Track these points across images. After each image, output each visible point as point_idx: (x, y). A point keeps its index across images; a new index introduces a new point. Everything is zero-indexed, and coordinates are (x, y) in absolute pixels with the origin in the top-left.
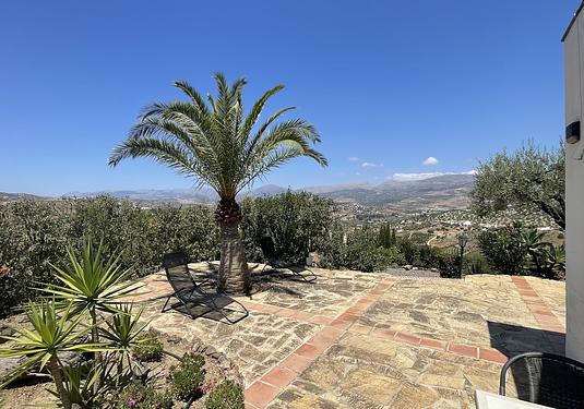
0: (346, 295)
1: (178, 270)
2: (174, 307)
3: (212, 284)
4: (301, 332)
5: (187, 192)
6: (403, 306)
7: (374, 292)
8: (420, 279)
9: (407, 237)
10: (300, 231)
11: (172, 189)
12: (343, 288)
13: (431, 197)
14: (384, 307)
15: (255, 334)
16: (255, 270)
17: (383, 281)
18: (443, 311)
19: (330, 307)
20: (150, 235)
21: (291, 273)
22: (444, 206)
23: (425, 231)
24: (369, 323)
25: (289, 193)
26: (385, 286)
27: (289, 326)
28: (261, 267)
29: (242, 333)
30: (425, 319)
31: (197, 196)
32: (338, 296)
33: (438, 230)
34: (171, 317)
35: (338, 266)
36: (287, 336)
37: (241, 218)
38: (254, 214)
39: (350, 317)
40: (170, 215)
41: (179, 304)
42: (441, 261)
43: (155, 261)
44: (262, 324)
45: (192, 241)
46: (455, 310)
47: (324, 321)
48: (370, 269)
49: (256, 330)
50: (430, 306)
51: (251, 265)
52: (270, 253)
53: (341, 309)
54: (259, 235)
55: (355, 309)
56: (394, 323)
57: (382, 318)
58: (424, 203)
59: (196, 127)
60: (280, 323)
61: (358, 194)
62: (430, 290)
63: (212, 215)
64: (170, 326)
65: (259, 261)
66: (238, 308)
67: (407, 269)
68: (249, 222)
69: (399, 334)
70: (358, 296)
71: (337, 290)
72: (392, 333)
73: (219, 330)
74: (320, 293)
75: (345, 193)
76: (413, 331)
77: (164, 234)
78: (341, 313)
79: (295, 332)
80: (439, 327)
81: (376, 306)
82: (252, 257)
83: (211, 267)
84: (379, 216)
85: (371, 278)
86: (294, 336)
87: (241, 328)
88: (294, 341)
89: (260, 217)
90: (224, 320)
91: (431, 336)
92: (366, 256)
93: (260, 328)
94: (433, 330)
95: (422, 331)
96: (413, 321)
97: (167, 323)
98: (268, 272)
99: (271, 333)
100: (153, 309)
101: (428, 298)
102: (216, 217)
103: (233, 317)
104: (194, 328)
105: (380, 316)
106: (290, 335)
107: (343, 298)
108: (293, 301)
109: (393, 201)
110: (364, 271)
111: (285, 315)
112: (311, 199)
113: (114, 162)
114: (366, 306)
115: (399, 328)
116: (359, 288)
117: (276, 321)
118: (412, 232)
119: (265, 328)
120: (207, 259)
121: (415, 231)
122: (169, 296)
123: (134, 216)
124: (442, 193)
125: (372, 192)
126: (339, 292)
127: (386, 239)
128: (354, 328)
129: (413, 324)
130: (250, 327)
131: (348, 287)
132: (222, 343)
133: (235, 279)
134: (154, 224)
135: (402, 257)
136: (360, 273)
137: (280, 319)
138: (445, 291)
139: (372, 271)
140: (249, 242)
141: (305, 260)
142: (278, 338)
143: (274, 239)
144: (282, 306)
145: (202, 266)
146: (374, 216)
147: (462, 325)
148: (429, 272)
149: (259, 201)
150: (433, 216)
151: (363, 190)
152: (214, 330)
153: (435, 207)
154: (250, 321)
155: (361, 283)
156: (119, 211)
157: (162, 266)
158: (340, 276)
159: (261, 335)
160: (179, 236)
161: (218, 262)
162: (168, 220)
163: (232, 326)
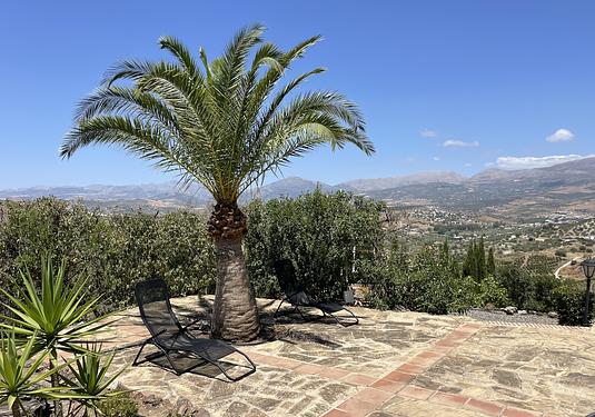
0: (401, 346)
1: (154, 308)
2: (149, 358)
3: (205, 328)
4: (329, 394)
5: (163, 190)
6: (485, 364)
7: (442, 344)
8: (519, 326)
9: (520, 262)
10: (334, 250)
11: (139, 184)
12: (398, 337)
13: (562, 196)
14: (456, 364)
15: (264, 396)
16: (268, 309)
17: (460, 328)
18: (546, 372)
19: (375, 362)
20: (113, 257)
21: (320, 313)
22: (584, 211)
23: (550, 253)
24: (429, 385)
25: (318, 194)
26: (462, 335)
27: (313, 386)
28: (276, 305)
29: (246, 393)
30: (515, 382)
31: (177, 195)
32: (388, 348)
33: (573, 250)
34: (146, 372)
35: (393, 306)
36: (308, 399)
37: (245, 231)
38: (265, 226)
39: (403, 377)
40: (141, 226)
41: (157, 355)
42: (560, 300)
43: (120, 294)
44: (274, 383)
45: (172, 265)
46: (565, 371)
47: (362, 380)
48: (441, 310)
49: (266, 390)
50: (527, 364)
51: (261, 301)
52: (289, 283)
53: (391, 366)
54: (272, 256)
55: (413, 366)
56: (467, 386)
57: (451, 380)
58: (550, 205)
59: (184, 99)
60: (301, 381)
61: (437, 191)
62: (532, 341)
63: (203, 226)
64: (146, 383)
65: (273, 295)
66: (241, 361)
67: (508, 313)
68: (258, 236)
69: (474, 402)
70: (419, 348)
71: (388, 339)
72: (462, 400)
73: (214, 389)
74: (362, 342)
75: (415, 189)
76: (494, 397)
77: (134, 254)
78: (390, 370)
79: (321, 394)
80: (535, 393)
81: (444, 362)
82: (262, 290)
83: (203, 303)
84: (471, 228)
85: (443, 323)
86: (319, 400)
87: (244, 388)
88: (318, 405)
89: (275, 230)
90: (222, 376)
91: (519, 405)
92: (437, 289)
93: (272, 387)
94: (525, 397)
95: (507, 398)
96: (496, 384)
97: (141, 379)
98: (286, 312)
99: (287, 395)
100: (120, 361)
101: (528, 354)
102: (210, 229)
103: (234, 373)
104: (178, 386)
105: (448, 375)
106: (313, 398)
107: (396, 350)
108: (321, 353)
109: (496, 202)
110: (432, 312)
111: (308, 372)
112: (351, 202)
113: (67, 151)
114: (429, 362)
115: (475, 393)
116: (422, 337)
117: (295, 379)
118: (528, 255)
119: (278, 388)
120: (196, 293)
121: (534, 253)
122: (142, 345)
123: (90, 227)
124: (582, 189)
125: (461, 187)
126: (389, 342)
127: (477, 265)
128: (407, 392)
129: (495, 388)
130: (258, 387)
131: (405, 335)
132: (218, 406)
133: (238, 320)
134: (119, 240)
135: (502, 293)
136: (426, 315)
137: (300, 377)
138: (556, 344)
139: (445, 313)
140: (257, 267)
141: (342, 295)
142: (296, 401)
143: (294, 263)
144: (305, 359)
145: (189, 302)
146: (463, 228)
147: (571, 391)
148: (544, 318)
149: (273, 204)
150: (565, 227)
151: (444, 185)
152: (207, 390)
153: (570, 213)
154: (258, 378)
155: (426, 330)
156: (68, 221)
157: (131, 302)
158: (395, 320)
159: (273, 397)
160: (154, 257)
161: (213, 297)
162: (138, 233)
163: (232, 385)
